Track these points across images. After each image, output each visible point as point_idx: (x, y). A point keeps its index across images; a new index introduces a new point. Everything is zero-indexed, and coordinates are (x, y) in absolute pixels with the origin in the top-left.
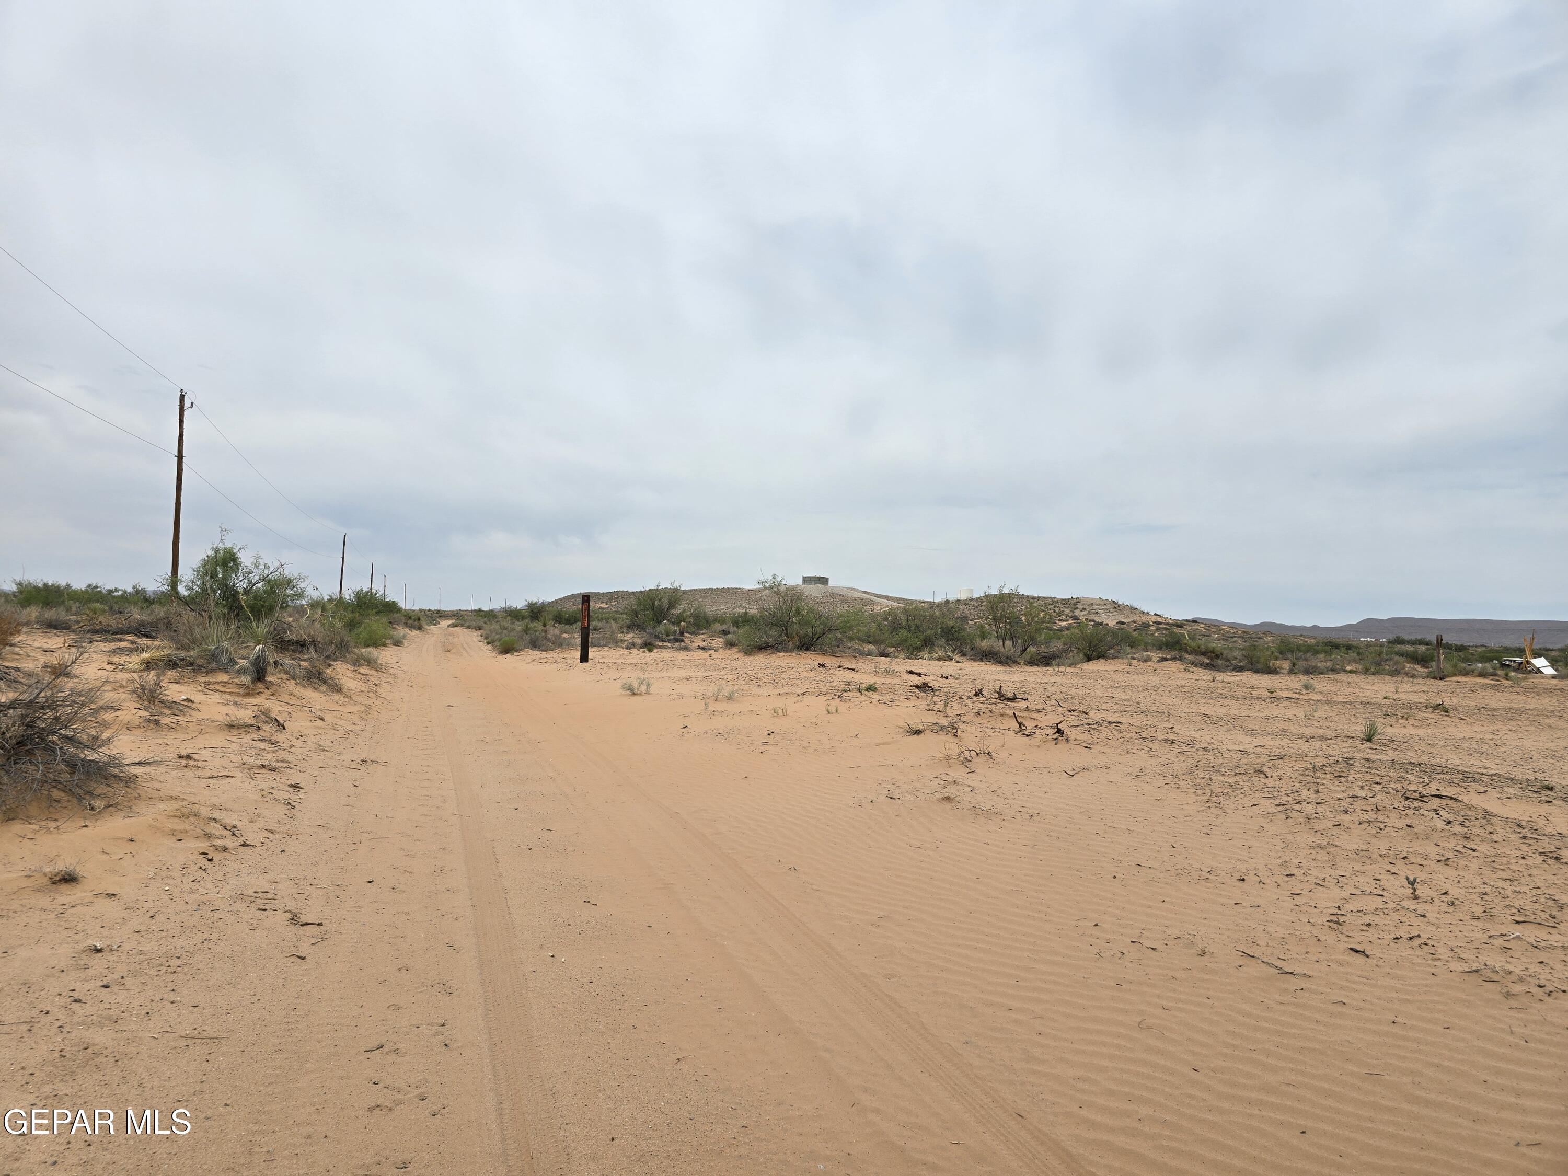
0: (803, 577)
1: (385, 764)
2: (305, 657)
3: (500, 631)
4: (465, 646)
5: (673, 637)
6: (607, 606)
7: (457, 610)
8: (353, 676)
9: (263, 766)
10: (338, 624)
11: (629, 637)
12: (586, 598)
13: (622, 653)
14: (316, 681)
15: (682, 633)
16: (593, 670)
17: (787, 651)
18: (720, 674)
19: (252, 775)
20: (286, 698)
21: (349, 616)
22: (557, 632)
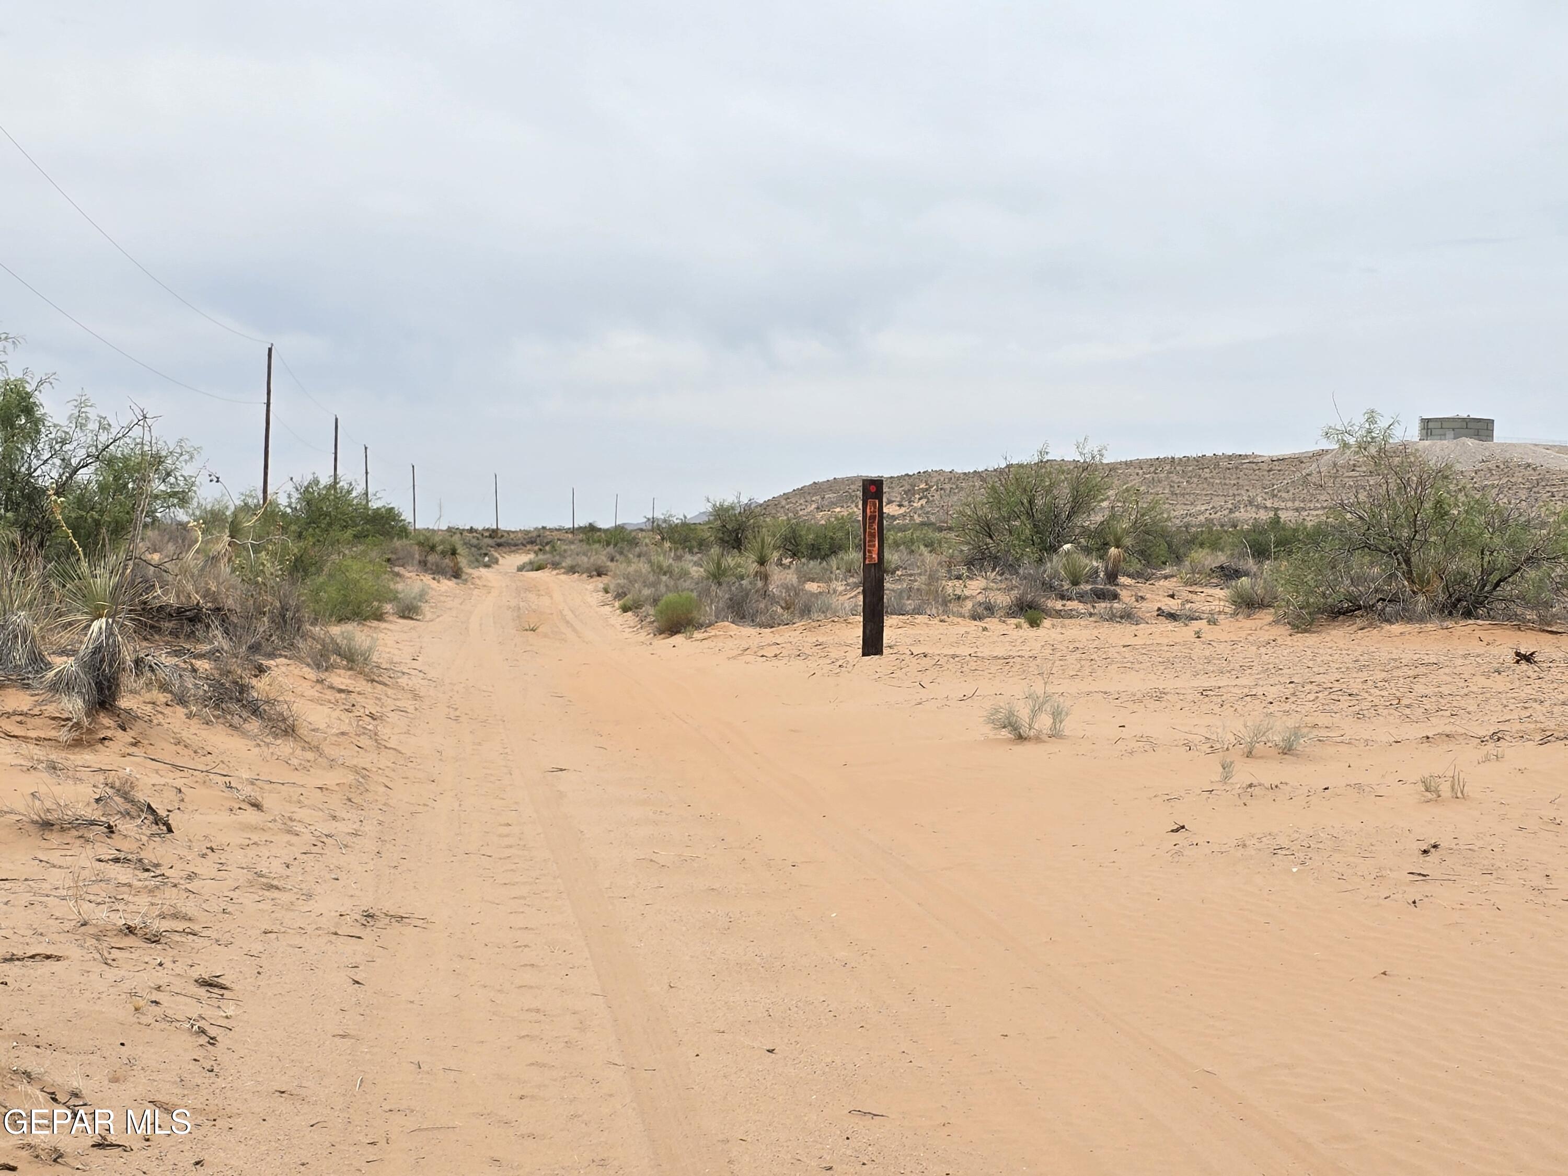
0: (1423, 420)
1: (420, 923)
2: (205, 648)
3: (652, 578)
4: (570, 616)
5: (1089, 587)
6: (902, 510)
7: (536, 529)
8: (317, 694)
9: (131, 930)
10: (271, 567)
11: (975, 587)
12: (873, 489)
13: (962, 630)
14: (235, 707)
15: (1112, 577)
16: (898, 674)
17: (1410, 620)
18: (1238, 682)
19: (106, 954)
20: (167, 751)
21: (294, 548)
22: (791, 577)
